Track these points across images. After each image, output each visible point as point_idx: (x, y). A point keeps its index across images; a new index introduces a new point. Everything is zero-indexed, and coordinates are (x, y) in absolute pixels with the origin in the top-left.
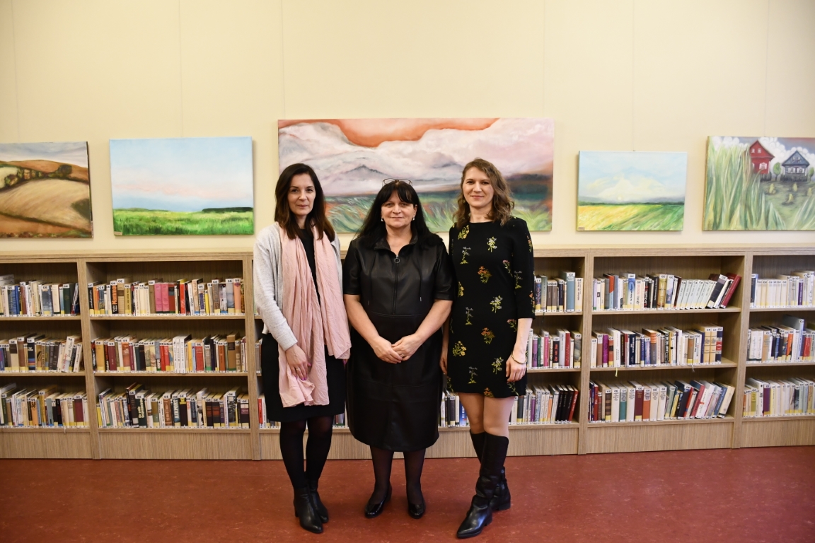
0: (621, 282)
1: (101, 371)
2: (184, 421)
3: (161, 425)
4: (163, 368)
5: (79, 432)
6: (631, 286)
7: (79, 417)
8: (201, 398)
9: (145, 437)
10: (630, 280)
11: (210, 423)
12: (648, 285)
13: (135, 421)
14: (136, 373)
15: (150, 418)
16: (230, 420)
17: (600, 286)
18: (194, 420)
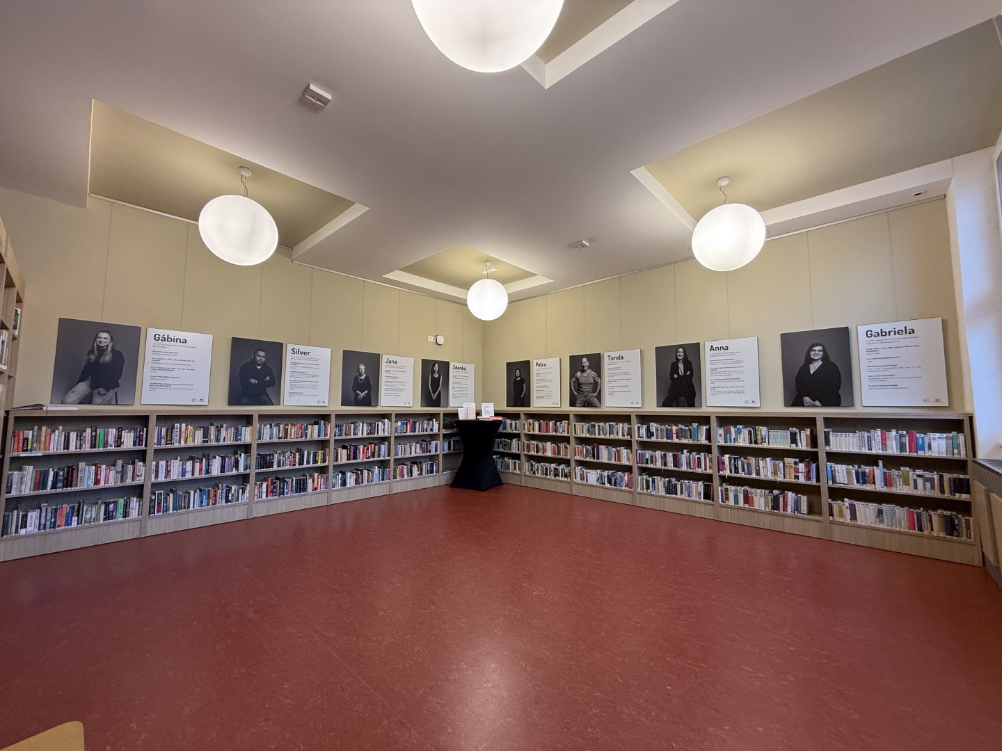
0: (733, 429)
1: (526, 452)
2: (547, 475)
4: (543, 454)
5: (517, 474)
6: (739, 432)
7: (520, 469)
8: (553, 466)
9: (537, 479)
10: (739, 429)
11: (555, 477)
12: (750, 432)
13: (532, 472)
14: (535, 454)
15: (537, 472)
16: (562, 476)
17: (721, 431)
18: (550, 474)
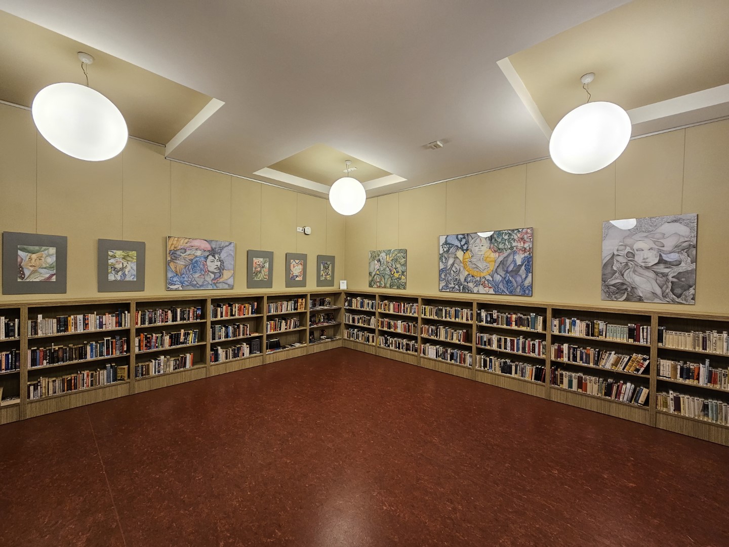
0: (568, 321)
1: (380, 328)
2: (399, 349)
3: (393, 348)
4: (395, 330)
5: (373, 346)
6: (573, 324)
7: (373, 342)
8: (405, 342)
9: (389, 351)
10: (574, 321)
11: (406, 350)
12: (588, 325)
13: (387, 345)
14: (388, 330)
15: (391, 345)
16: (413, 351)
17: (556, 322)
18: (402, 348)
